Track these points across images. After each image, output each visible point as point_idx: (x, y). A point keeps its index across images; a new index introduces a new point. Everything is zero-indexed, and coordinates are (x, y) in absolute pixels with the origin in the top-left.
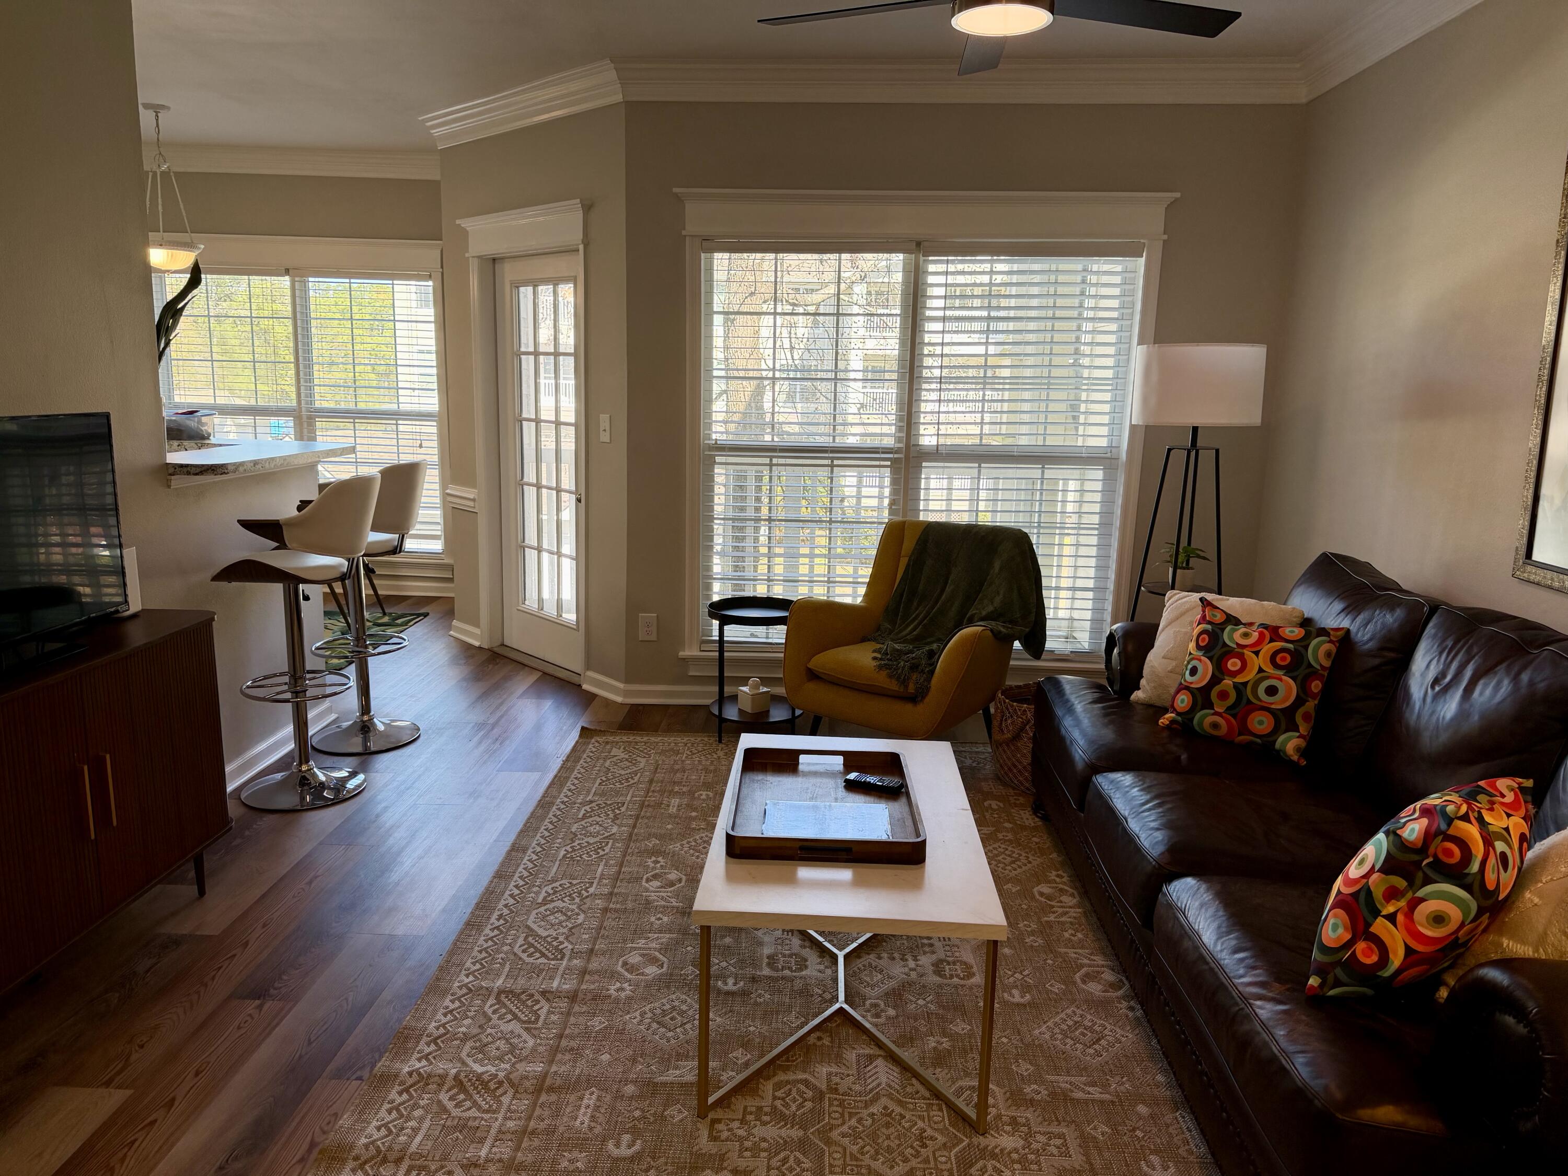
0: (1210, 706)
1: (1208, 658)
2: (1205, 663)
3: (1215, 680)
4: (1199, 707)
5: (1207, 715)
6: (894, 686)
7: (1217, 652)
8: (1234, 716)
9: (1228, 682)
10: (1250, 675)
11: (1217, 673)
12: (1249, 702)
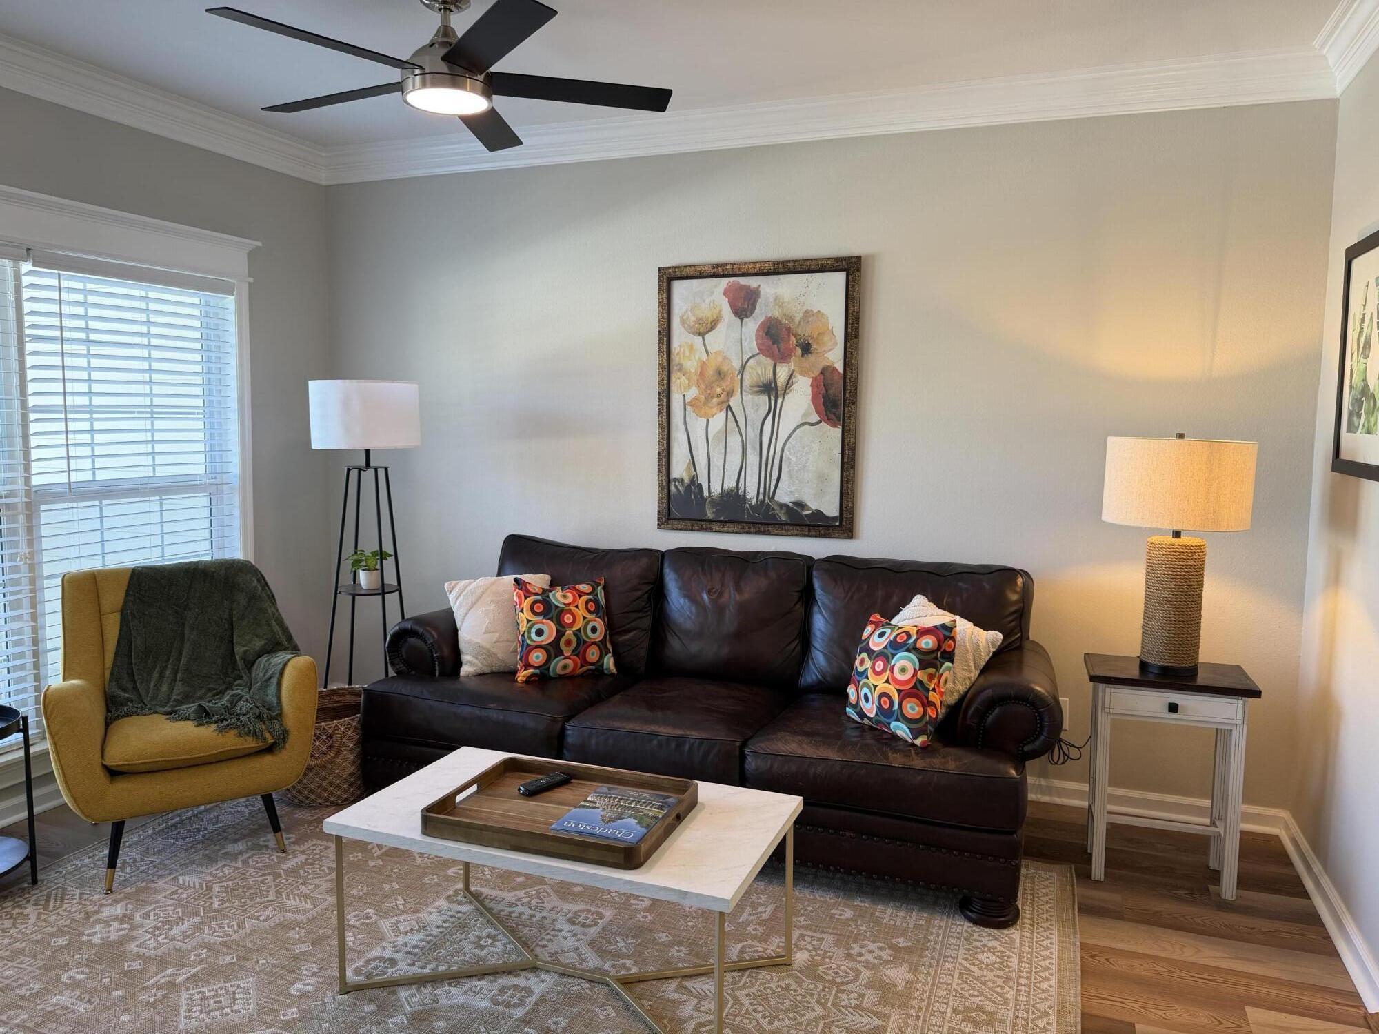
0: (561, 653)
1: (549, 619)
2: (547, 623)
3: (560, 634)
4: (553, 655)
5: (558, 662)
6: (250, 743)
7: (554, 613)
8: (577, 655)
9: (569, 632)
10: (579, 624)
11: (560, 628)
12: (585, 642)
